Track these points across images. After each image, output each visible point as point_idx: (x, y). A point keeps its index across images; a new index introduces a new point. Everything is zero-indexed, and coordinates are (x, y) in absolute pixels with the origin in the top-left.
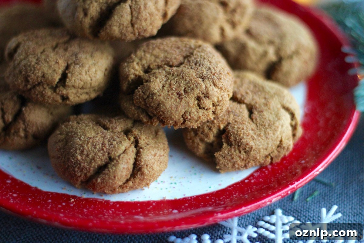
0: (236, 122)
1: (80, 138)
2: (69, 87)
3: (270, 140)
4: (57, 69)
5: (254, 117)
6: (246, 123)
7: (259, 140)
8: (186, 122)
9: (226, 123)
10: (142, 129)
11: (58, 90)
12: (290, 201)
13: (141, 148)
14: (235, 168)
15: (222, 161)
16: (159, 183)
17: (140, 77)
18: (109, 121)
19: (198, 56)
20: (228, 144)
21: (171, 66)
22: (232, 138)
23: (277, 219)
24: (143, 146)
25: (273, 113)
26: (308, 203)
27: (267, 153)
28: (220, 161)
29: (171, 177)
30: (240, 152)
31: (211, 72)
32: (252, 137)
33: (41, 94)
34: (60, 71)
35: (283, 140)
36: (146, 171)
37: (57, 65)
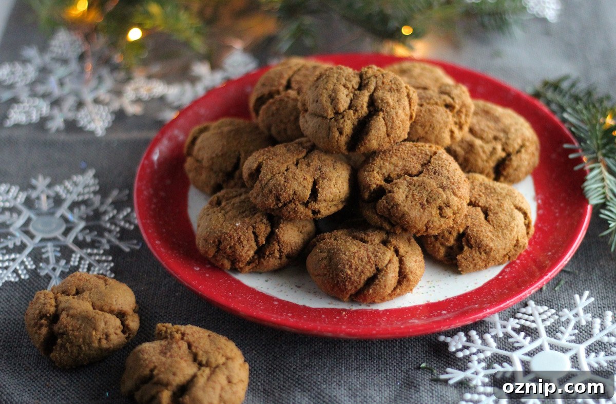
0: (474, 225)
1: (345, 254)
2: (320, 201)
3: (508, 240)
4: (306, 186)
5: (490, 220)
6: (484, 226)
7: (498, 241)
8: (429, 230)
9: (465, 227)
10: (397, 238)
11: (310, 205)
12: (539, 292)
13: (403, 256)
14: (476, 268)
15: (464, 263)
16: (418, 289)
17: (381, 186)
18: (365, 234)
19: (436, 164)
20: (469, 247)
21: (410, 175)
22: (473, 241)
23: (532, 310)
24: (404, 255)
25: (508, 214)
26: (557, 292)
27: (505, 253)
28: (462, 263)
29: (428, 282)
30: (481, 253)
31: (451, 182)
32: (491, 238)
33: (294, 211)
34: (310, 187)
35: (519, 239)
36: (411, 277)
37: (305, 182)
